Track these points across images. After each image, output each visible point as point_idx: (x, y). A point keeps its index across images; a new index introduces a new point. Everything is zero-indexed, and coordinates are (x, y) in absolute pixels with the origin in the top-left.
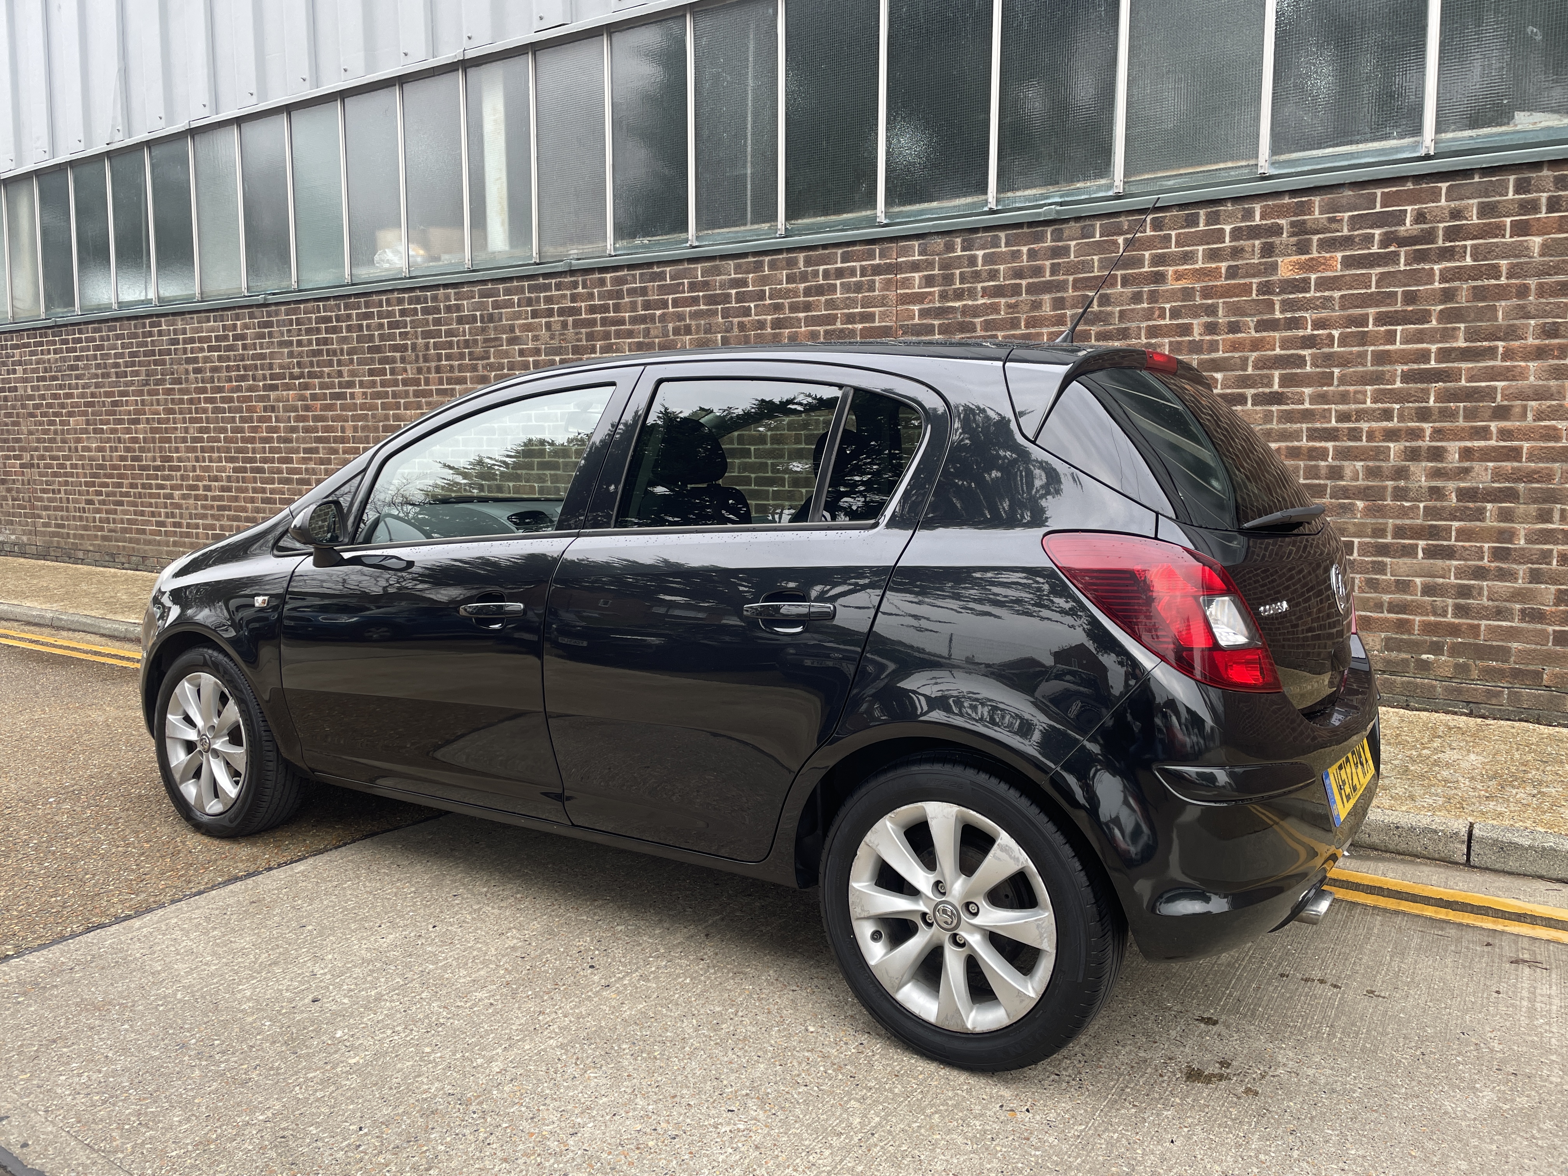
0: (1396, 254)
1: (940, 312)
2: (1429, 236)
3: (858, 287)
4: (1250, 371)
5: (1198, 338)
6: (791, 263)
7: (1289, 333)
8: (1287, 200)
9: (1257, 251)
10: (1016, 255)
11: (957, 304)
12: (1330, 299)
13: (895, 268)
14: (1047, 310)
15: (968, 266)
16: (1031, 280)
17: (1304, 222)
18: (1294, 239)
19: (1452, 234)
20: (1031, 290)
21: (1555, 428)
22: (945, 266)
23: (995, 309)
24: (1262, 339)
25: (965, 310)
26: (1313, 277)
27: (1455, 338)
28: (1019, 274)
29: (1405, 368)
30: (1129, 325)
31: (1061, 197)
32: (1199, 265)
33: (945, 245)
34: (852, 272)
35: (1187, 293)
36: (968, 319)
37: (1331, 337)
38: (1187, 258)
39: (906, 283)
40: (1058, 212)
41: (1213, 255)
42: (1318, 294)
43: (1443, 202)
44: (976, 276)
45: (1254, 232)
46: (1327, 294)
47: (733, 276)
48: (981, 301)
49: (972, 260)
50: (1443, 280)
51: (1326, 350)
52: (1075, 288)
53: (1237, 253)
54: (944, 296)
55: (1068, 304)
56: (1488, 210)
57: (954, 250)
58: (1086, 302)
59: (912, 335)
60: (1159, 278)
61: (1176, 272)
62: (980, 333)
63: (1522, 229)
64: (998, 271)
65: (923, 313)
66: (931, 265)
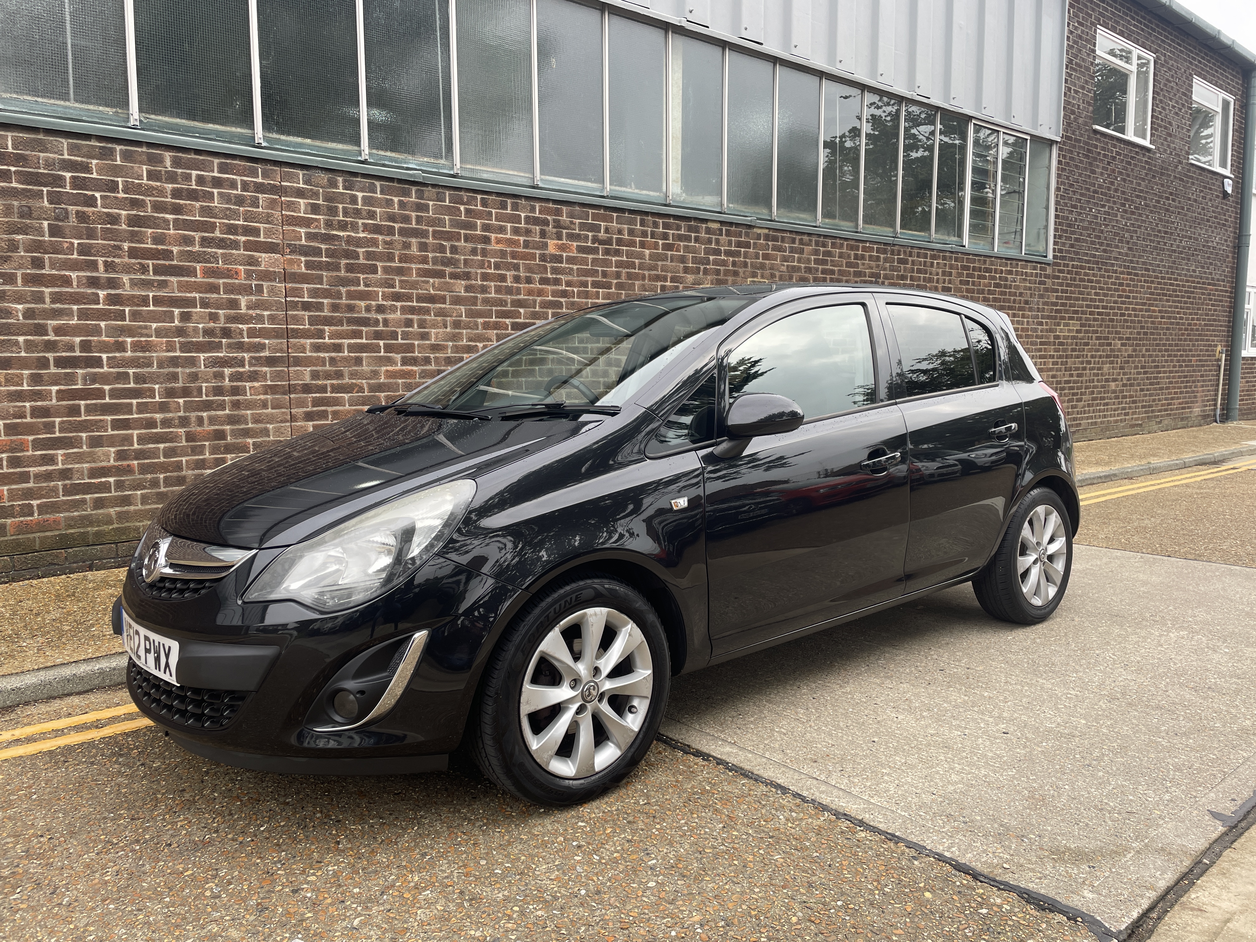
0: (598, 249)
1: (327, 238)
2: (610, 241)
3: (240, 201)
4: (537, 309)
5: (510, 284)
6: (154, 159)
7: (554, 287)
8: (551, 205)
9: (538, 234)
10: (389, 203)
11: (341, 234)
12: (572, 269)
13: (280, 191)
14: (414, 250)
15: (350, 203)
16: (402, 225)
17: (559, 221)
18: (555, 230)
19: (618, 242)
20: (402, 232)
22: (329, 198)
23: (374, 243)
24: (542, 290)
25: (349, 240)
26: (564, 255)
28: (392, 218)
30: (470, 270)
32: (508, 236)
33: (328, 180)
34: (233, 185)
35: (503, 254)
36: (351, 248)
37: (573, 292)
38: (502, 230)
39: (291, 206)
40: (420, 177)
41: (516, 231)
42: (567, 266)
43: (615, 224)
44: (357, 213)
45: (536, 221)
46: (570, 266)
47: (66, 156)
48: (362, 235)
49: (354, 200)
50: (616, 266)
51: (571, 299)
52: (434, 237)
53: (528, 232)
54: (329, 224)
55: (430, 249)
56: (631, 232)
57: (337, 187)
58: (442, 249)
59: (301, 254)
60: (487, 240)
61: (496, 238)
62: (362, 261)
63: (643, 245)
64: (375, 212)
65: (310, 236)
66: (316, 195)
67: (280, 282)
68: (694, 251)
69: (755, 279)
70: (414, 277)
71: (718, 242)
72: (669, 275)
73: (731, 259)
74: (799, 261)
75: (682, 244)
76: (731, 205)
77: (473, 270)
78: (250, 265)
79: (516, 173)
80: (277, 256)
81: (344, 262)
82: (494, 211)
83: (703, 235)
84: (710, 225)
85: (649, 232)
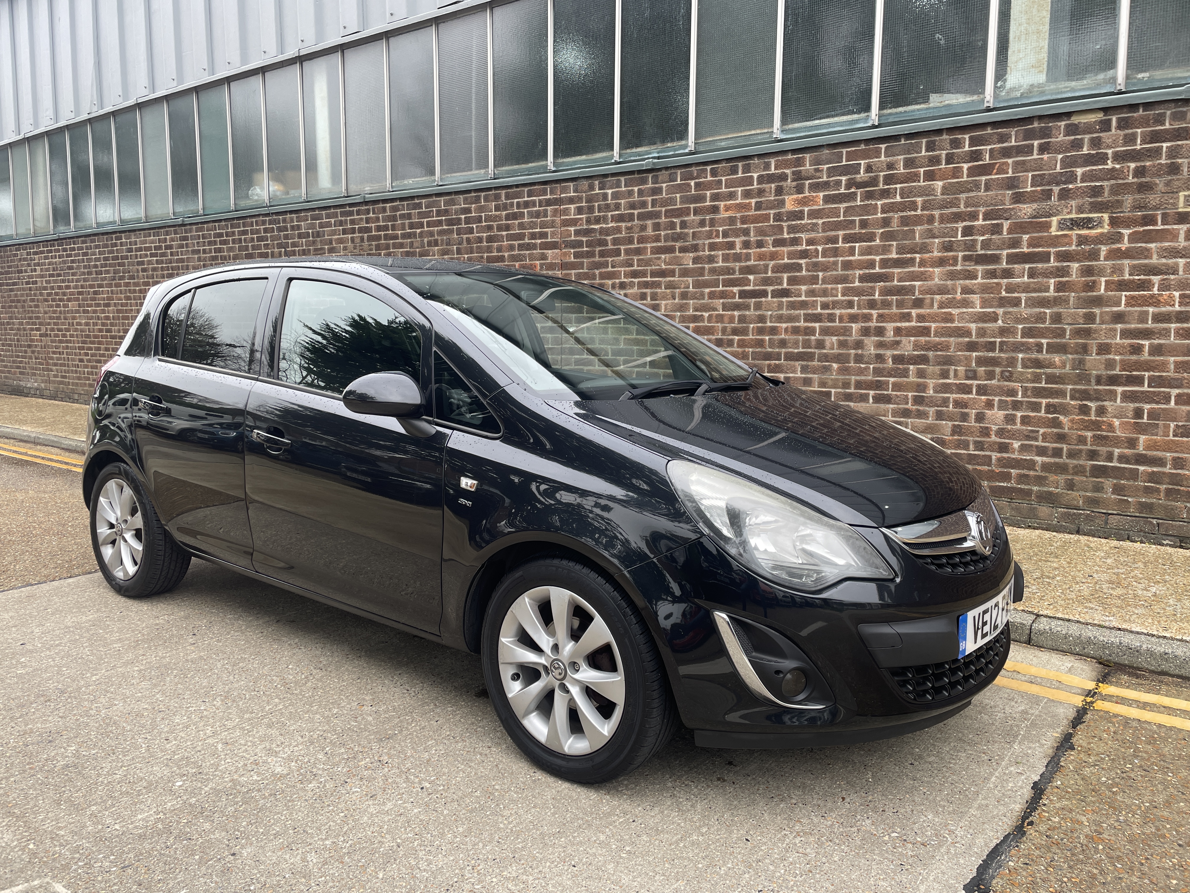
0: (855, 194)
1: (587, 232)
2: (873, 182)
3: (538, 215)
4: (770, 274)
5: (739, 251)
6: (497, 197)
7: (792, 248)
8: (790, 156)
9: (773, 191)
10: (630, 193)
11: (596, 227)
13: (558, 202)
14: (650, 232)
15: (603, 200)
16: (640, 211)
17: (800, 172)
18: (795, 183)
19: (889, 179)
20: (640, 217)
21: (950, 314)
22: (589, 200)
23: (619, 230)
24: (777, 252)
25: (601, 231)
26: (806, 209)
27: (890, 252)
28: (632, 206)
29: (861, 272)
30: (698, 242)
31: (658, 153)
32: (739, 201)
33: (589, 185)
34: (534, 204)
35: (732, 220)
36: (603, 237)
37: (817, 251)
38: (732, 196)
40: (654, 164)
41: (747, 194)
42: (809, 221)
43: (883, 158)
44: (608, 207)
45: (771, 178)
46: (814, 221)
47: (462, 206)
48: (611, 225)
49: (605, 197)
50: (883, 212)
51: (814, 260)
52: (666, 216)
53: (761, 192)
54: (589, 221)
55: (662, 227)
56: (909, 163)
57: (594, 189)
58: (672, 226)
59: (571, 248)
60: (716, 209)
61: (725, 205)
62: (610, 247)
63: (930, 176)
64: (620, 204)
65: (576, 233)
66: (581, 199)
67: (559, 270)
68: (1039, 165)
70: (649, 255)
71: (1096, 143)
72: (982, 209)
73: (1133, 165)
75: (1010, 161)
77: (700, 242)
78: (542, 259)
79: (758, 131)
80: (556, 251)
81: (597, 249)
83: (1061, 138)
84: (1076, 120)
85: (944, 156)
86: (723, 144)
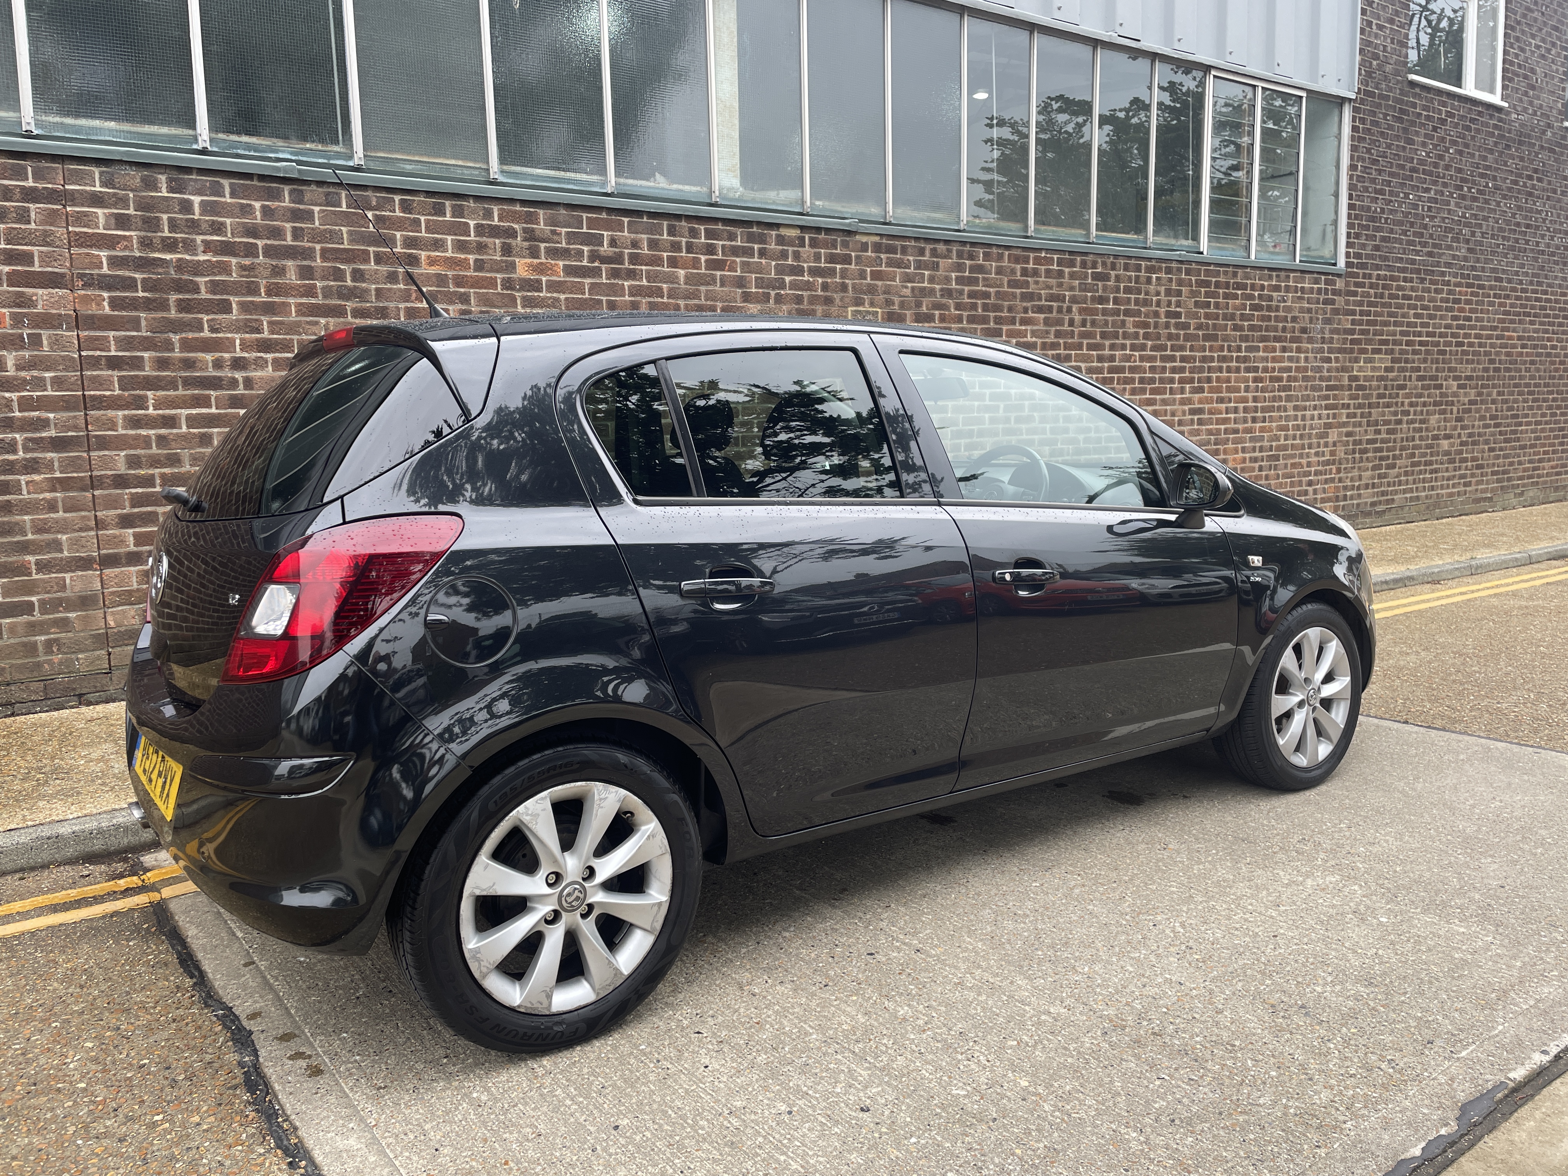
0: (600, 269)
1: (142, 264)
2: (619, 258)
8: (518, 208)
9: (498, 249)
10: (246, 210)
11: (168, 257)
12: (557, 300)
13: (63, 197)
14: (292, 277)
15: (180, 212)
16: (269, 242)
17: (533, 230)
18: (526, 244)
19: (633, 259)
20: (269, 252)
22: (144, 206)
23: (225, 268)
25: (181, 266)
26: (544, 279)
28: (252, 232)
30: (386, 304)
31: (292, 153)
32: (449, 254)
33: (142, 180)
35: (441, 280)
36: (185, 277)
38: (438, 245)
41: (461, 246)
42: (549, 295)
43: (626, 233)
44: (193, 226)
45: (495, 232)
46: (555, 295)
48: (202, 258)
49: (186, 207)
50: (631, 295)
52: (324, 258)
53: (481, 248)
54: (146, 244)
55: (317, 275)
56: (653, 244)
57: (157, 189)
58: (338, 275)
59: (101, 288)
60: (413, 261)
61: (429, 257)
62: (204, 295)
63: (673, 263)
64: (223, 224)
65: (114, 262)
66: (123, 202)
67: (68, 329)
68: (759, 269)
69: (861, 308)
70: (293, 316)
71: (797, 256)
72: (720, 305)
73: (820, 280)
74: (932, 280)
75: (738, 260)
76: (817, 203)
77: (392, 305)
78: (19, 306)
79: (460, 163)
80: (61, 292)
81: (173, 297)
82: (422, 218)
83: (773, 246)
84: (784, 232)
85: (684, 244)
86: (409, 167)
